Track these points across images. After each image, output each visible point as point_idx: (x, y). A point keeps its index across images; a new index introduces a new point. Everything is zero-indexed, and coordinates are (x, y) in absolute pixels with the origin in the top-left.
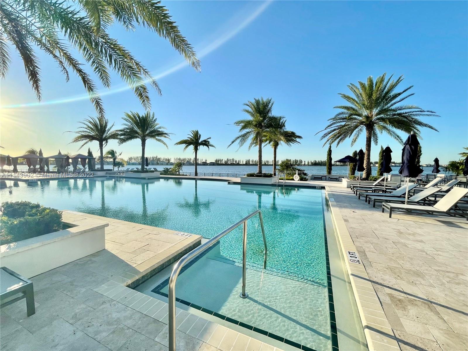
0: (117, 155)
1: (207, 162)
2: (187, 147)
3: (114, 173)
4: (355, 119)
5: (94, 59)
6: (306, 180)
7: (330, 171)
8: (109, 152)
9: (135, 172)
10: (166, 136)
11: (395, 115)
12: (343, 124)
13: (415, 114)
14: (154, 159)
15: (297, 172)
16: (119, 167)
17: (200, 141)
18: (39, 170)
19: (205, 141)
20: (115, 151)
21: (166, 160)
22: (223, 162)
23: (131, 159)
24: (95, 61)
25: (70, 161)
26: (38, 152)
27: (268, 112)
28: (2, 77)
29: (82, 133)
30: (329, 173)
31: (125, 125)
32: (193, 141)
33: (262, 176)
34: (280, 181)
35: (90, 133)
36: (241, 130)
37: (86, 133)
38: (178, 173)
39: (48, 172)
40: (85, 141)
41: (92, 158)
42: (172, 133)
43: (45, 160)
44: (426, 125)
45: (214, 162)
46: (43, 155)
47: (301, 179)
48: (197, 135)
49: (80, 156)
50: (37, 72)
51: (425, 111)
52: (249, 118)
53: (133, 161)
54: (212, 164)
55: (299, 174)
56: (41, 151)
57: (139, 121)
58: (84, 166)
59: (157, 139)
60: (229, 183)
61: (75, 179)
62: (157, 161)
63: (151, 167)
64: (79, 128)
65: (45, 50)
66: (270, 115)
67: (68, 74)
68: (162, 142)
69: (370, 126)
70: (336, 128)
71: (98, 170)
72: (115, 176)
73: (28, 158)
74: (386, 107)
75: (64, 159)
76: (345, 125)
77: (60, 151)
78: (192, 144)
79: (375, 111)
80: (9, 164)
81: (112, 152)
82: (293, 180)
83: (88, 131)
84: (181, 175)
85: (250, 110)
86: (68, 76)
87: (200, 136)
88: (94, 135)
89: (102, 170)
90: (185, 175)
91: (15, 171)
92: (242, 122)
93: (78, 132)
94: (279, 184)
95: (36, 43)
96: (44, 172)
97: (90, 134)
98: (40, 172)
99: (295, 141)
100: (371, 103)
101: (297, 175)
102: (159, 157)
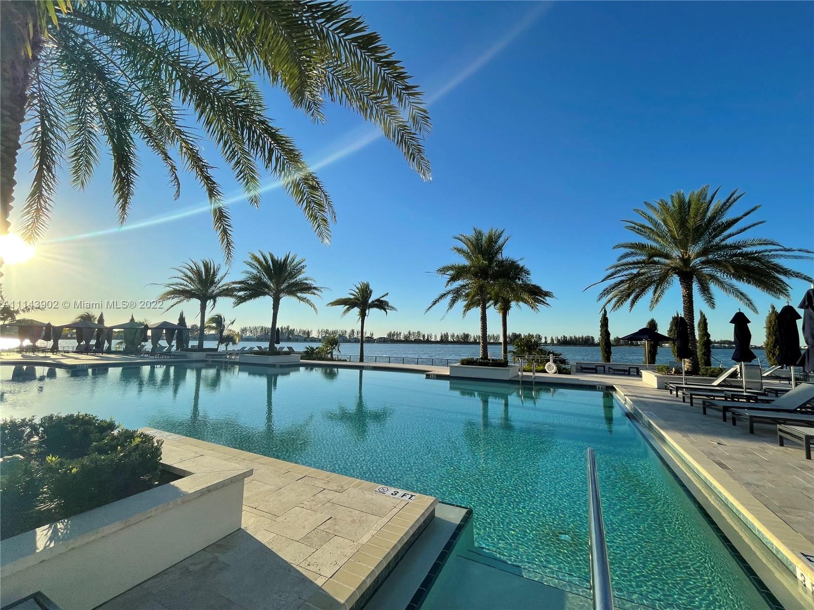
0: (226, 323)
1: (373, 336)
2: (348, 309)
3: (220, 355)
4: (658, 263)
5: (239, 158)
6: (568, 372)
7: (607, 356)
8: (213, 318)
9: (256, 353)
10: (315, 291)
11: (735, 255)
12: (635, 271)
13: (772, 255)
14: (284, 331)
15: (551, 357)
16: (227, 345)
17: (370, 301)
18: (94, 348)
19: (378, 300)
20: (223, 318)
21: (304, 332)
22: (402, 338)
23: (244, 330)
24: (240, 160)
25: (149, 333)
26: (96, 318)
27: (497, 253)
28: (80, 187)
29: (174, 287)
30: (608, 359)
31: (247, 272)
32: (359, 300)
33: (490, 365)
34: (525, 374)
35: (186, 286)
36: (449, 281)
37: (181, 286)
38: (329, 356)
39: (109, 351)
40: (176, 300)
41: (185, 329)
42: (325, 288)
43: (107, 331)
44: (797, 275)
45: (386, 336)
46: (105, 322)
47: (560, 371)
48: (365, 291)
49: (165, 325)
50: (132, 179)
51: (794, 250)
52: (463, 261)
53: (248, 334)
54: (382, 341)
55: (555, 362)
56: (101, 316)
57: (271, 267)
58: (169, 343)
59: (298, 297)
60: (428, 377)
61: (153, 365)
62: (289, 335)
63: (284, 346)
64: (172, 278)
65: (153, 147)
66: (499, 257)
67: (179, 188)
68: (308, 301)
69: (687, 275)
70: (623, 278)
71: (193, 349)
72: (222, 360)
73: (80, 328)
74: (714, 243)
75: (138, 330)
76: (639, 274)
77: (132, 316)
78: (356, 306)
79: (693, 250)
80: (47, 338)
81: (218, 318)
82: (545, 371)
83: (185, 283)
84: (335, 360)
85: (465, 248)
86: (178, 191)
87: (371, 292)
88: (192, 290)
89: (200, 348)
90: (343, 361)
91: (54, 349)
92: (451, 268)
93: (169, 285)
94: (524, 379)
95: (143, 135)
96: (103, 353)
97: (188, 289)
98: (95, 352)
99: (541, 301)
100: (686, 236)
101: (551, 363)
102: (293, 329)
